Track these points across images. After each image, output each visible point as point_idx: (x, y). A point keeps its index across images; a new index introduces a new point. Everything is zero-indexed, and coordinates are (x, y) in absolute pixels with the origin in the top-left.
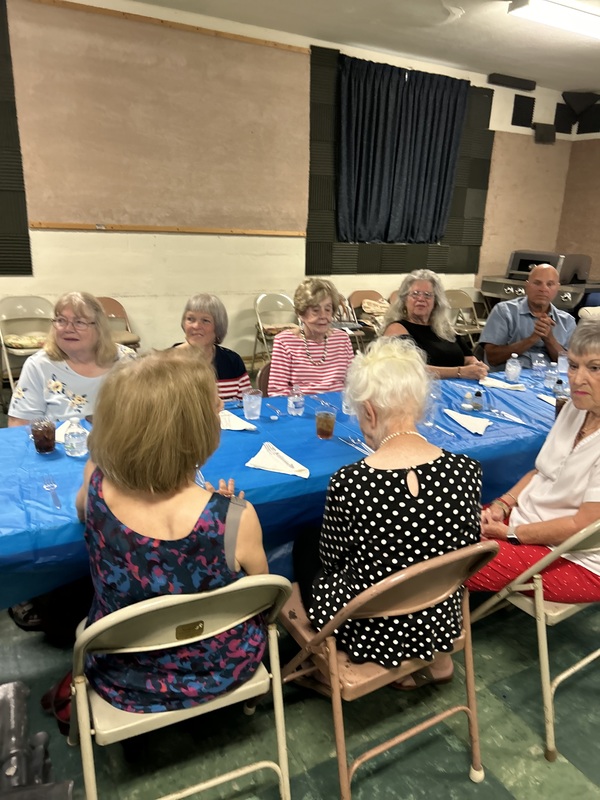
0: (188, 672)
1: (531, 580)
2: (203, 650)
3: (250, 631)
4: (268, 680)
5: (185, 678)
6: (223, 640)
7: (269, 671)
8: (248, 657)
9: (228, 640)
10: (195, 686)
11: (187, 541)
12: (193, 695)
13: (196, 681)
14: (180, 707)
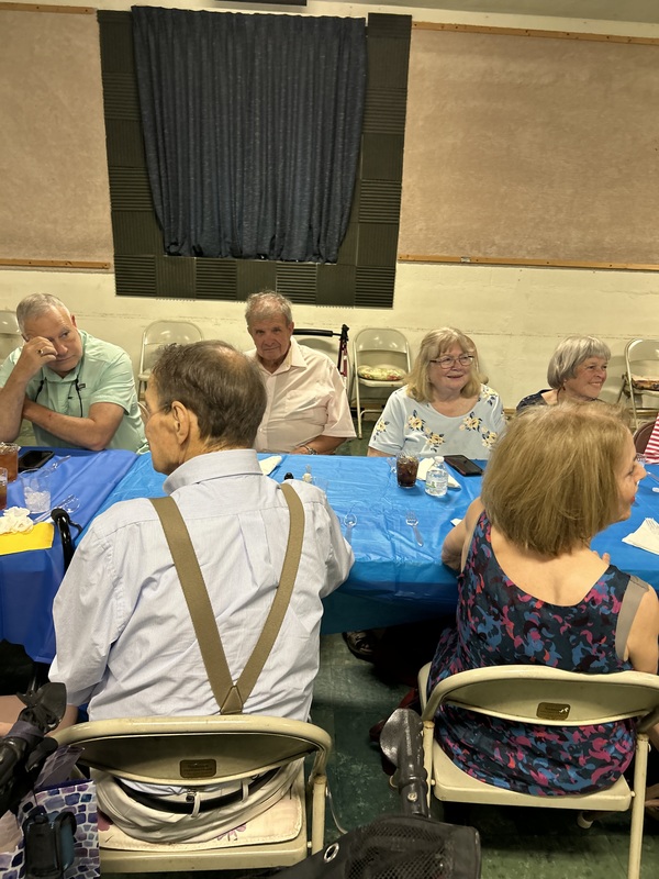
0: (541, 755)
2: (563, 738)
3: (619, 734)
4: (630, 798)
5: (535, 762)
6: (587, 734)
7: (632, 786)
8: (611, 764)
9: (593, 736)
10: (546, 775)
11: (575, 610)
12: (542, 783)
13: (548, 768)
14: (525, 790)
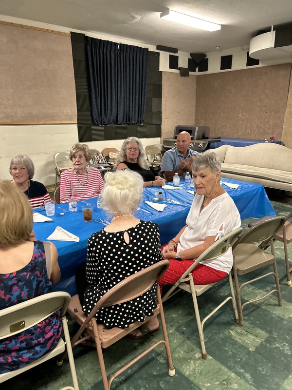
0: (24, 349)
1: (188, 276)
2: (33, 334)
3: (54, 321)
4: (64, 345)
5: (21, 352)
7: (65, 341)
8: (54, 335)
9: (45, 326)
10: (27, 355)
12: (26, 361)
13: (27, 353)
14: (17, 368)
